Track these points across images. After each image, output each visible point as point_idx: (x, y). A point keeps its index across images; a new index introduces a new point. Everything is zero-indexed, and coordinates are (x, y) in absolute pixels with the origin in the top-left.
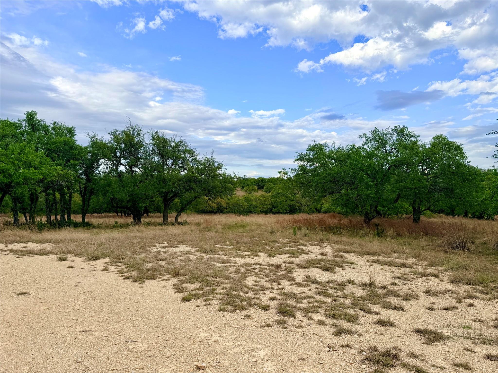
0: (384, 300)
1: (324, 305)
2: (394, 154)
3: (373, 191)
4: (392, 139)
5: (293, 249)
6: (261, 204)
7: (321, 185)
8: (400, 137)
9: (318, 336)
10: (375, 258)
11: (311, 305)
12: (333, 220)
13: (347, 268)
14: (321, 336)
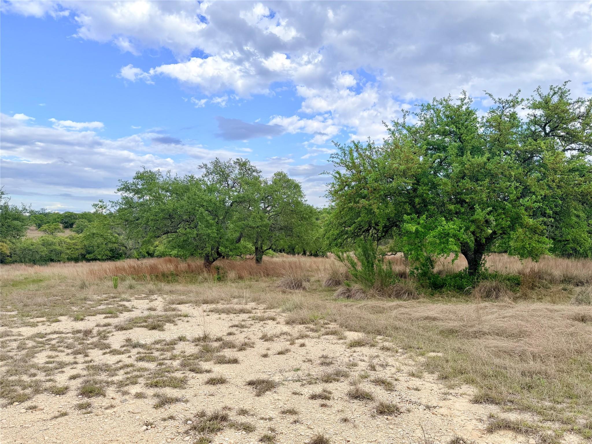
0: (218, 354)
1: (146, 373)
2: (236, 189)
3: (214, 231)
4: (234, 173)
5: (112, 306)
6: (68, 249)
7: (153, 223)
8: (242, 171)
9: (134, 413)
10: (213, 307)
11: (129, 376)
12: (168, 266)
13: (179, 322)
14: (138, 413)
